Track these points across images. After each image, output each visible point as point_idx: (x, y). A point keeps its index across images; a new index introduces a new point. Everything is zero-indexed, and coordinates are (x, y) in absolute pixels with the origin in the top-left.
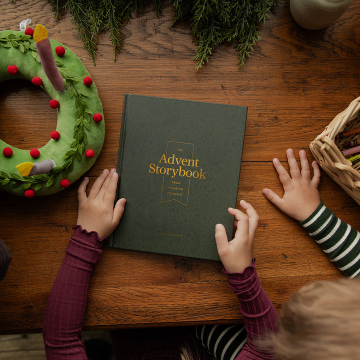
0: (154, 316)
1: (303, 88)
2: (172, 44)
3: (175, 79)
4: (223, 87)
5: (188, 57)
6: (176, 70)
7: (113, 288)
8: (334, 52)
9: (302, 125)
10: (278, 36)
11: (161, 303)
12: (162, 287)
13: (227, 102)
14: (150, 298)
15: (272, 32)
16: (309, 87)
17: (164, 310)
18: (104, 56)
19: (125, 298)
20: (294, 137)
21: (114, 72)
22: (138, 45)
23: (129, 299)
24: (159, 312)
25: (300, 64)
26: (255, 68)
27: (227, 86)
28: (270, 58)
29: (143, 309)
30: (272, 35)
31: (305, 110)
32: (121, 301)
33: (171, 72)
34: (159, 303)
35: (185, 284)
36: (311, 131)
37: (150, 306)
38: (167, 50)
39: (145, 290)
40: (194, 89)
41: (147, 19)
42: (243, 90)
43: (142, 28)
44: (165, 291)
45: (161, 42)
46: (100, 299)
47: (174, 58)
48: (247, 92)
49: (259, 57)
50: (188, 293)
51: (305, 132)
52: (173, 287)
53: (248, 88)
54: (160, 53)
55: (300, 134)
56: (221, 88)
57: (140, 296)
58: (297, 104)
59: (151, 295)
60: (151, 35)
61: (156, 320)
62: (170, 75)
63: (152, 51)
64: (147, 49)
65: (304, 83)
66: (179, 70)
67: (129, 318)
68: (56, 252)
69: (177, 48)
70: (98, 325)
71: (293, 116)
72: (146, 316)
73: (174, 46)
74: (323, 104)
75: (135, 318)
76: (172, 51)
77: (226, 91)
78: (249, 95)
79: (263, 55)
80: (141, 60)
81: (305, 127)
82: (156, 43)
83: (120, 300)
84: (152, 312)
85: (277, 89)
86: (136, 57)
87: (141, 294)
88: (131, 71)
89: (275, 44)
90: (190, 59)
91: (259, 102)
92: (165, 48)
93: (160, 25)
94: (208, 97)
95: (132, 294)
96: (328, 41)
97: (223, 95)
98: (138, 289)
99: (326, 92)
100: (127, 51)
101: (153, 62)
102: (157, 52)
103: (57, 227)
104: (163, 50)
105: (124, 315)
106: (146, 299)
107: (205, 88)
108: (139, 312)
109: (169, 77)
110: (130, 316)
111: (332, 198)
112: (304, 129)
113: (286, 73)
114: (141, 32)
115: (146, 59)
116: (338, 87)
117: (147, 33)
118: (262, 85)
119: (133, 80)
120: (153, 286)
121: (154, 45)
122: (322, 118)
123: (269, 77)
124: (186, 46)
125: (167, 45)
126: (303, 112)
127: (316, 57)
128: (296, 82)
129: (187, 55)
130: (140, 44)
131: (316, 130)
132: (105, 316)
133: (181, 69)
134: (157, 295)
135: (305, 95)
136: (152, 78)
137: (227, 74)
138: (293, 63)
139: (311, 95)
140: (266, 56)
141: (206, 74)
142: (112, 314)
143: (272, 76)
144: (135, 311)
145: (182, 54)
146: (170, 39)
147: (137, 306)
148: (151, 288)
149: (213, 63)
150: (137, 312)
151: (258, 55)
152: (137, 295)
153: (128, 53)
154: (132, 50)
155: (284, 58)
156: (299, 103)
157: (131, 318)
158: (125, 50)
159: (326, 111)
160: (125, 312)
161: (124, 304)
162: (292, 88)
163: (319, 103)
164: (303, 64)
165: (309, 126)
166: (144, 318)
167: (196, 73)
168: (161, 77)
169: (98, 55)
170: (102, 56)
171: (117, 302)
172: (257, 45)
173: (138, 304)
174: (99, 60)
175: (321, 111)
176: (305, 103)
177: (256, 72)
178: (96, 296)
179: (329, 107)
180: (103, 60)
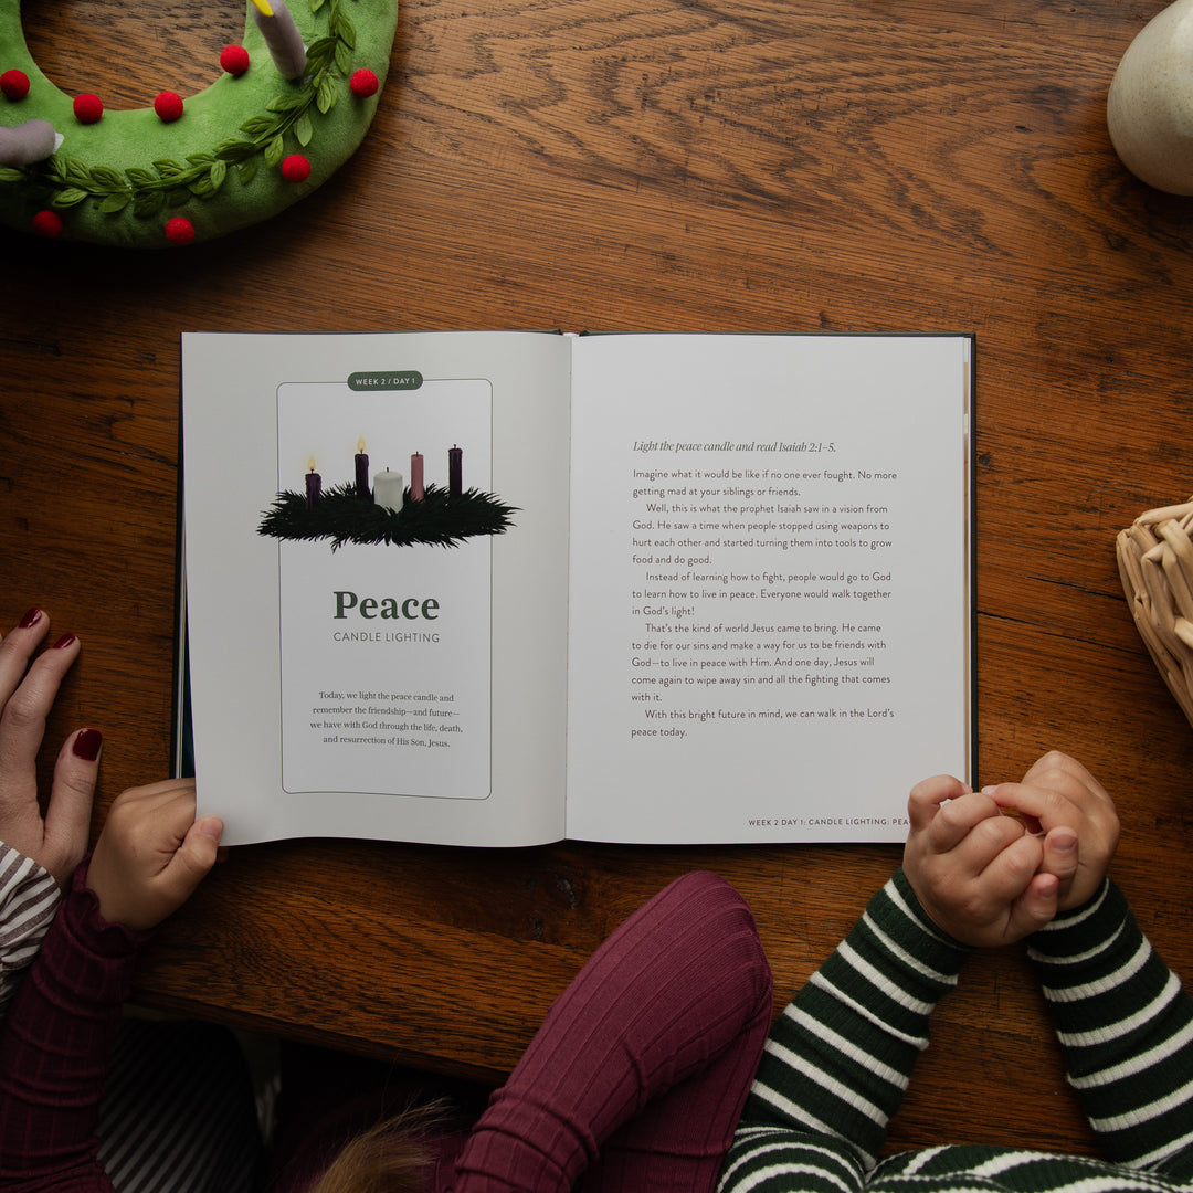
0: (419, 1029)
1: (1103, 375)
2: (689, 151)
3: (670, 261)
4: (824, 320)
5: (730, 201)
6: (683, 233)
7: (312, 900)
9: (1072, 500)
10: (1049, 190)
11: (455, 992)
12: (469, 937)
14: (422, 964)
15: (1032, 174)
16: (1125, 377)
17: (457, 1016)
18: (462, 148)
19: (343, 940)
20: (1035, 537)
21: (483, 205)
22: (578, 134)
23: (353, 947)
24: (440, 1019)
25: (1110, 294)
26: (947, 278)
27: (839, 318)
28: (1007, 254)
29: (391, 996)
30: (1031, 182)
31: (1093, 452)
32: (324, 949)
33: (660, 239)
34: (447, 989)
35: (550, 946)
36: (1099, 529)
37: (416, 990)
38: (669, 167)
39: (410, 934)
40: (727, 308)
41: (624, 60)
43: (603, 82)
44: (478, 952)
45: (652, 138)
46: (260, 924)
47: (687, 194)
49: (969, 244)
50: (552, 980)
51: (1078, 528)
52: (507, 947)
54: (642, 172)
55: (1057, 529)
56: (818, 322)
57: (392, 949)
58: (1067, 426)
59: (428, 953)
60: (625, 110)
61: (426, 1044)
62: (658, 248)
63: (613, 158)
64: (602, 151)
65: (1110, 360)
66: (690, 236)
67: (339, 1012)
69: (700, 167)
70: (235, 1007)
71: (1047, 465)
72: (395, 1020)
73: (692, 157)
74: (1163, 444)
75: (358, 1017)
76: (683, 173)
79: (984, 240)
80: (574, 182)
81: (1082, 509)
82: (634, 138)
83: (326, 944)
84: (421, 1014)
85: (1010, 363)
86: (560, 170)
87: (395, 943)
88: (538, 210)
89: (1030, 212)
92: (661, 159)
93: (663, 83)
95: (367, 935)
98: (390, 922)
99: (1181, 407)
100: (537, 146)
101: (613, 195)
102: (632, 167)
104: (654, 163)
105: (326, 998)
106: (409, 963)
107: (765, 312)
108: (377, 1000)
109: (655, 254)
110: (344, 1006)
111: (1127, 778)
112: (1076, 517)
113: (1052, 314)
114: (596, 95)
115: (594, 181)
117: (616, 102)
119: (534, 239)
120: (440, 926)
121: (629, 144)
122: (1146, 493)
123: (990, 316)
124: (731, 166)
125: (671, 149)
126: (1085, 456)
127: (1169, 282)
128: (1080, 354)
129: (727, 195)
130: (585, 132)
131: (1118, 527)
132: (264, 985)
133: (698, 233)
134: (448, 961)
135: (1105, 401)
136: (598, 243)
137: (848, 281)
138: (1084, 288)
139: (1126, 408)
140: (992, 247)
141: (778, 265)
142: (287, 985)
143: (1001, 317)
144: (363, 995)
145: (715, 187)
146: (685, 134)
147: (372, 980)
148: (435, 931)
149: (809, 235)
150: (369, 998)
151: (969, 238)
152: (384, 944)
153: (540, 153)
154: (555, 146)
155: (1054, 264)
156: (1077, 423)
157: (345, 1015)
158: (531, 141)
159: (1166, 471)
160: (332, 989)
161: (333, 961)
162: (1061, 370)
163: (1148, 439)
164: (1118, 298)
165: (1095, 509)
166: (385, 1026)
167: (746, 257)
168: (628, 246)
169: (444, 140)
170: (455, 146)
171: (311, 949)
172: (971, 206)
173: (379, 973)
174: (444, 155)
175: (1150, 468)
176: (1098, 429)
177: (950, 291)
178: (251, 910)
179: (1181, 460)
180: (455, 161)
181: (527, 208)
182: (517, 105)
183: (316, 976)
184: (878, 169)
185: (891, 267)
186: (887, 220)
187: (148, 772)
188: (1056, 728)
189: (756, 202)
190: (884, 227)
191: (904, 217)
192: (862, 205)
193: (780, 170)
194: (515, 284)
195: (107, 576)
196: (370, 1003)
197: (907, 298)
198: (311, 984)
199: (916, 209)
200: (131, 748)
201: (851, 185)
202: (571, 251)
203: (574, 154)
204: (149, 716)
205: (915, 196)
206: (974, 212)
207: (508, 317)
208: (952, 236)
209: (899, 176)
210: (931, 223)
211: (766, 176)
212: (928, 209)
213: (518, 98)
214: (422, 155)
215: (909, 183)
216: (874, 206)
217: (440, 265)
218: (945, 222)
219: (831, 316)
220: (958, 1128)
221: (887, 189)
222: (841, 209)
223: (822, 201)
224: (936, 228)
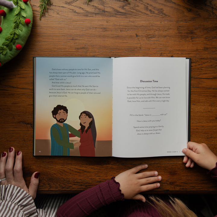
0: (86, 186)
1: (191, 36)
3: (105, 29)
4: (137, 35)
5: (114, 15)
6: (106, 23)
7: (61, 166)
8: (213, 13)
10: (175, 2)
11: (92, 177)
12: (92, 167)
13: (139, 45)
14: (84, 174)
16: (196, 36)
17: (93, 182)
18: (59, 14)
19: (68, 173)
21: (66, 25)
22: (82, 7)
23: (70, 173)
24: (90, 183)
25: (190, 20)
26: (159, 23)
27: (140, 34)
28: (169, 16)
29: (80, 181)
30: (171, 1)
31: (193, 51)
33: (103, 25)
34: (90, 177)
35: (108, 165)
36: (196, 66)
37: (84, 179)
38: (101, 10)
39: (81, 168)
40: (118, 37)
42: (150, 37)
44: (94, 169)
45: (96, 5)
46: (52, 173)
47: (105, 15)
48: (153, 39)
49: (162, 16)
50: (110, 171)
51: (192, 66)
52: (100, 167)
53: (154, 36)
54: (96, 12)
56: (136, 36)
57: (78, 172)
58: (186, 47)
59: (85, 171)
62: (102, 27)
63: (91, 11)
65: (192, 33)
66: (108, 23)
68: (25, 141)
69: (107, 9)
70: (50, 190)
71: (184, 56)
72: (81, 185)
73: (105, 8)
74: (205, 48)
76: (104, 11)
77: (139, 38)
78: (155, 41)
79: (164, 14)
80: (83, 17)
81: (192, 63)
82: (93, 6)
83: (65, 174)
84: (86, 183)
85: (173, 37)
86: (80, 15)
87: (78, 171)
88: (77, 24)
89: (172, 7)
90: (116, 16)
91: (161, 46)
92: (99, 9)
94: (126, 42)
95: (72, 171)
96: (209, 6)
97: (137, 40)
98: (76, 167)
99: (207, 40)
100: (74, 11)
101: (91, 18)
102: (94, 12)
103: (25, 125)
105: (67, 184)
106: (82, 174)
107: (125, 36)
108: (77, 182)
109: (102, 28)
110: (71, 185)
113: (180, 26)
115: (87, 16)
116: (215, 37)
118: (164, 34)
119: (77, 30)
121: (92, 7)
122: (203, 57)
123: (168, 29)
124: (113, 8)
125: (101, 7)
126: (191, 53)
127: (200, 16)
128: (187, 33)
129: (113, 14)
131: (199, 65)
132: (54, 184)
133: (109, 23)
134: (89, 172)
135: (192, 41)
136: (90, 28)
137: (140, 27)
138: (185, 20)
139: (196, 42)
140: (166, 15)
141: (126, 26)
142: (59, 183)
143: (170, 29)
144: (74, 182)
145: (111, 13)
146: (103, 3)
147: (76, 179)
148: (86, 167)
149: (131, 19)
150: (76, 182)
151: (161, 14)
152: (76, 172)
153: (75, 12)
154: (78, 10)
155: (179, 16)
156: (188, 47)
157: (72, 186)
158: (73, 10)
159: (206, 53)
160: (68, 182)
161: (67, 177)
162: (183, 37)
163: (202, 47)
164: (192, 21)
165: (194, 62)
166: (80, 187)
167: (120, 26)
168: (96, 28)
169: (56, 13)
170: (58, 13)
171: (62, 175)
172: (161, 8)
173: (76, 177)
174: (56, 16)
175: (203, 52)
176: (192, 47)
177: (160, 25)
178: (49, 171)
179: (208, 50)
180: (58, 17)
181: (75, 24)
182: (69, 3)
183: (64, 181)
184: (142, 4)
185: (148, 23)
186: (145, 14)
187: (23, 149)
188: (194, 105)
189: (119, 14)
190: (145, 15)
191: (148, 12)
192: (140, 11)
193: (123, 7)
194: (76, 39)
195: (6, 112)
196: (76, 183)
197: (152, 28)
198: (64, 182)
199: (150, 10)
200: (19, 145)
201: (137, 8)
202: (85, 31)
203: (82, 11)
204: (21, 138)
205: (150, 8)
206: (162, 9)
207: (75, 46)
208: (158, 14)
209: (146, 4)
210: (154, 13)
211: (120, 9)
212: (153, 10)
213: (69, 2)
214: (52, 17)
215: (148, 6)
216: (142, 11)
217: (60, 38)
218: (156, 12)
219: (138, 34)
220: (190, 182)
221: (144, 7)
222: (136, 13)
223: (132, 12)
224: (155, 13)
